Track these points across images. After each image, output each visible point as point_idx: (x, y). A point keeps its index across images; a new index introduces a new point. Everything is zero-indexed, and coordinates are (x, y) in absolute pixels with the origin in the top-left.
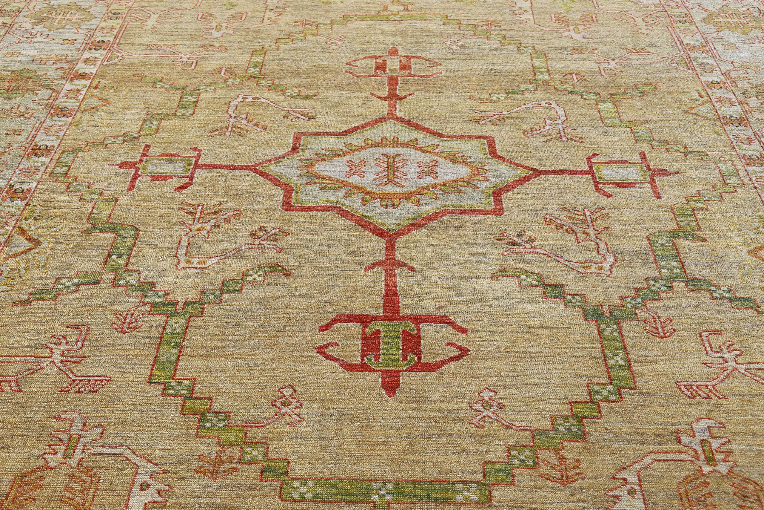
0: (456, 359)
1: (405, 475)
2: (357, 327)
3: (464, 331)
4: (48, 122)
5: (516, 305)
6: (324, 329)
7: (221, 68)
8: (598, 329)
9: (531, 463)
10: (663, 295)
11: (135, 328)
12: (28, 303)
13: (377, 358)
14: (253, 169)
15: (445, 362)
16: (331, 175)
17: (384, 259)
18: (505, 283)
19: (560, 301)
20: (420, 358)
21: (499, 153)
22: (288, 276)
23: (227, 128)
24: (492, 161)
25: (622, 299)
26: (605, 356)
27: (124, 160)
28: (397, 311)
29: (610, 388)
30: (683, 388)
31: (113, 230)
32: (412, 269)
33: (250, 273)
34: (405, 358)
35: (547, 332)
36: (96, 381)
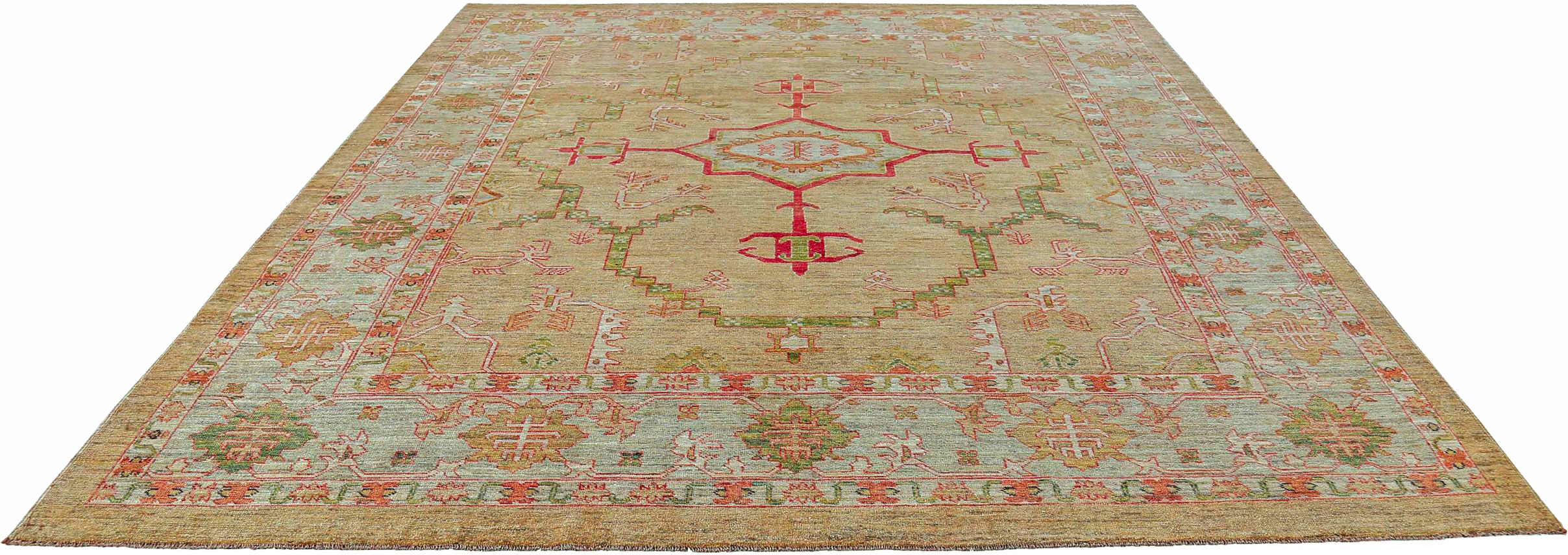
0: (854, 255)
1: (812, 314)
2: (772, 240)
3: (861, 241)
4: (494, 125)
5: (903, 227)
6: (742, 241)
7: (642, 90)
8: (970, 240)
9: (911, 307)
10: (1024, 222)
11: (588, 241)
12: (499, 229)
13: (789, 255)
14: (677, 151)
15: (845, 257)
16: (745, 154)
17: (793, 202)
18: (895, 215)
19: (941, 225)
20: (823, 255)
21: (892, 140)
22: (712, 212)
23: (651, 126)
24: (887, 145)
25: (992, 224)
26: (974, 255)
27: (563, 147)
28: (805, 231)
29: (977, 270)
30: (1034, 270)
31: (560, 188)
32: (817, 208)
33: (679, 210)
34: (811, 255)
35: (928, 241)
36: (562, 269)
